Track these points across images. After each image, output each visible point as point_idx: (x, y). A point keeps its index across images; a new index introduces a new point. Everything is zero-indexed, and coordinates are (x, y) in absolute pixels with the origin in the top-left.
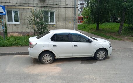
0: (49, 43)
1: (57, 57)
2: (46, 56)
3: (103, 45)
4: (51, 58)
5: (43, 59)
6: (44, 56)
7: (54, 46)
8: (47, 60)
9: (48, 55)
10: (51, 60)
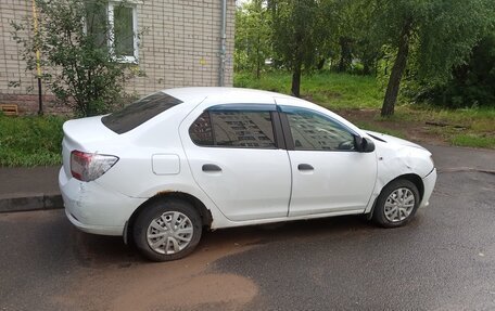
0: (183, 157)
1: (218, 223)
2: (166, 220)
3: (409, 161)
4: (190, 229)
5: (149, 236)
6: (154, 223)
7: (207, 168)
8: (170, 238)
9: (177, 214)
10: (189, 240)
